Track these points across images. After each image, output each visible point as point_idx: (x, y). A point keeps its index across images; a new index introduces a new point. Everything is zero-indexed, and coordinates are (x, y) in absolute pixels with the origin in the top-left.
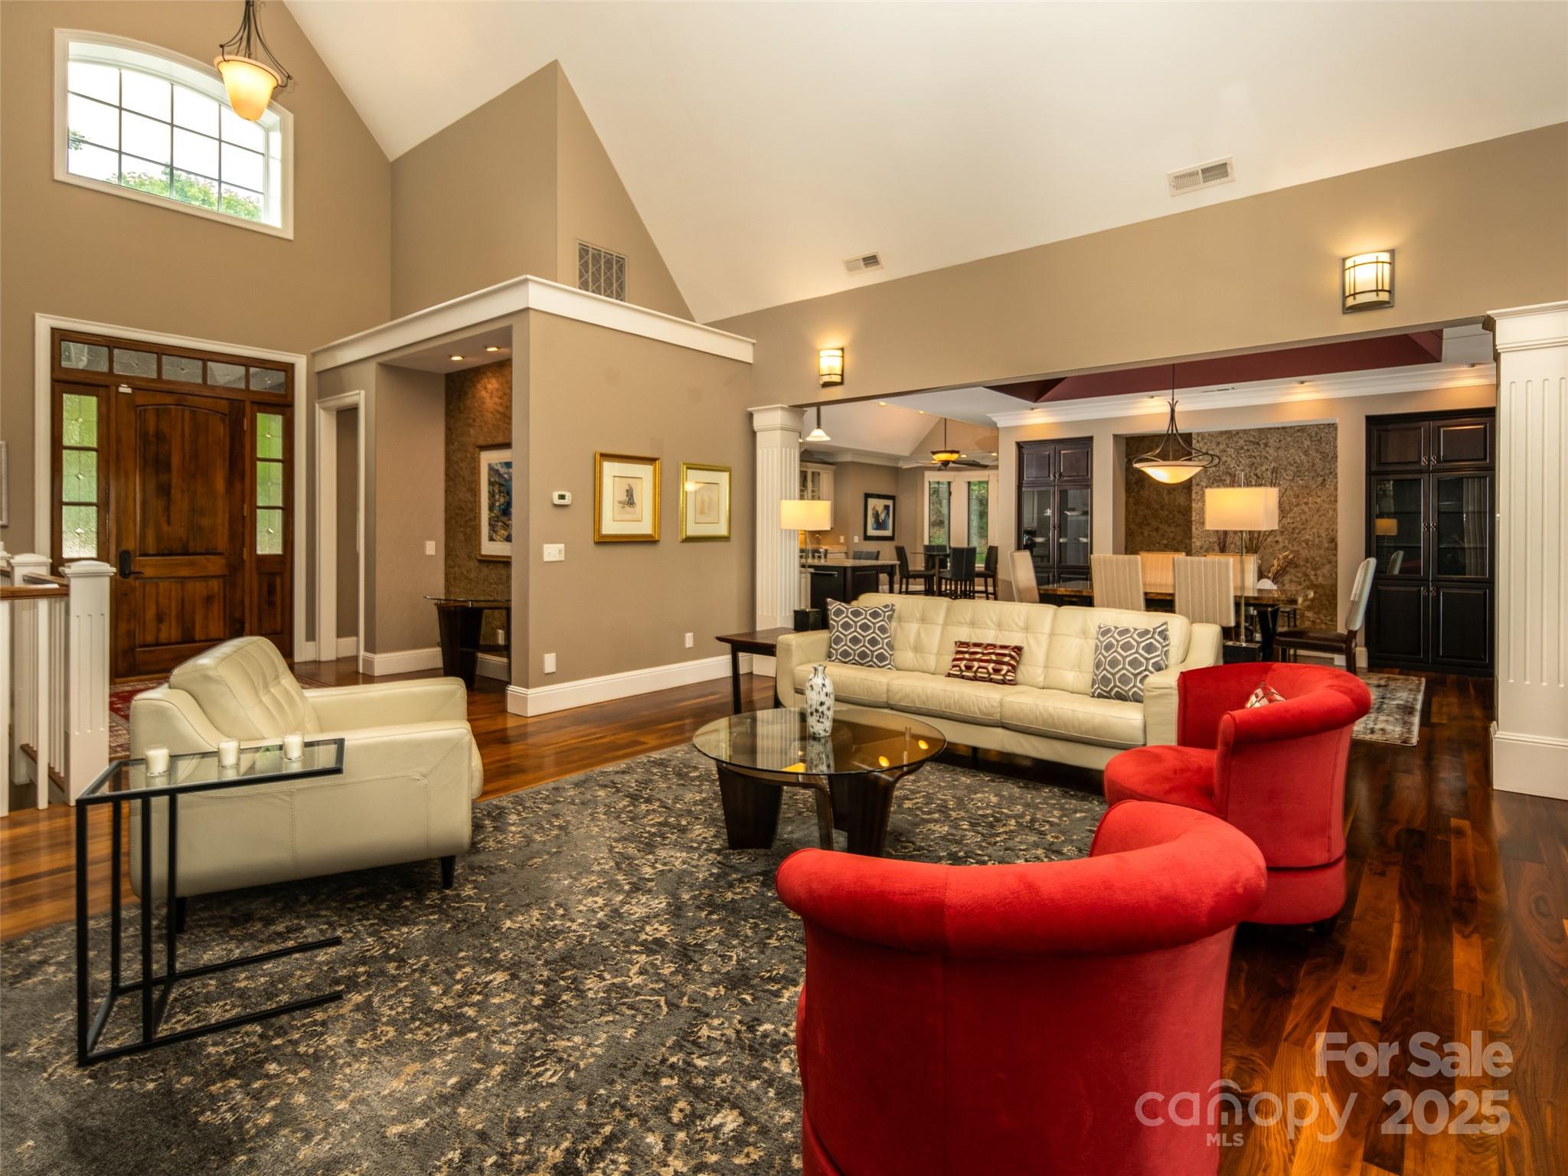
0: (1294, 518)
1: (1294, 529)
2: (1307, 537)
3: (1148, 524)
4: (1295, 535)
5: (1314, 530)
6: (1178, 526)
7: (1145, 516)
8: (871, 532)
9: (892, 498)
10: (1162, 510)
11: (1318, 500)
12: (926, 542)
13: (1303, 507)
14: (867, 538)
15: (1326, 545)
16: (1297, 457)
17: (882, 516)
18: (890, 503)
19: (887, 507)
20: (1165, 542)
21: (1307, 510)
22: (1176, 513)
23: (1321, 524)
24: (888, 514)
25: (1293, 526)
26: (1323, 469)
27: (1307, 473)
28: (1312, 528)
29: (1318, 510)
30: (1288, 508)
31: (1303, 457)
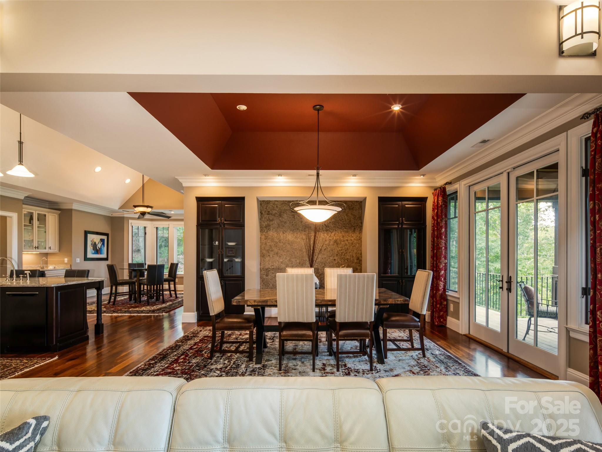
0: (342, 247)
1: (342, 253)
2: (348, 257)
3: (272, 251)
4: (343, 256)
5: (351, 254)
6: (288, 251)
7: (270, 246)
8: (90, 255)
9: (107, 235)
10: (280, 243)
11: (352, 239)
12: (130, 262)
13: (346, 242)
14: (86, 259)
15: (356, 261)
16: (343, 217)
17: (99, 245)
18: (105, 237)
19: (102, 240)
20: (281, 260)
21: (347, 243)
22: (287, 244)
23: (353, 251)
24: (103, 244)
25: (342, 251)
26: (354, 223)
27: (347, 225)
28: (350, 252)
29: (352, 244)
30: (339, 242)
31: (346, 217)
